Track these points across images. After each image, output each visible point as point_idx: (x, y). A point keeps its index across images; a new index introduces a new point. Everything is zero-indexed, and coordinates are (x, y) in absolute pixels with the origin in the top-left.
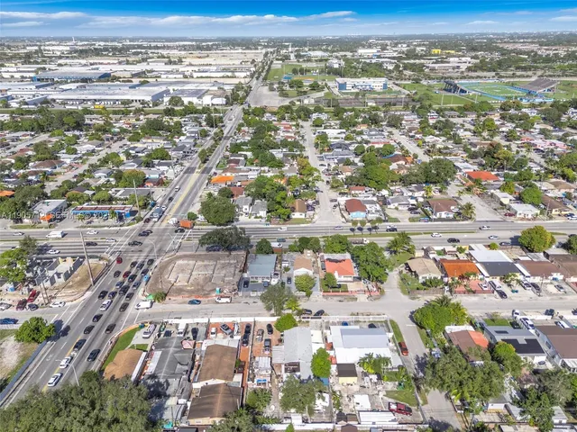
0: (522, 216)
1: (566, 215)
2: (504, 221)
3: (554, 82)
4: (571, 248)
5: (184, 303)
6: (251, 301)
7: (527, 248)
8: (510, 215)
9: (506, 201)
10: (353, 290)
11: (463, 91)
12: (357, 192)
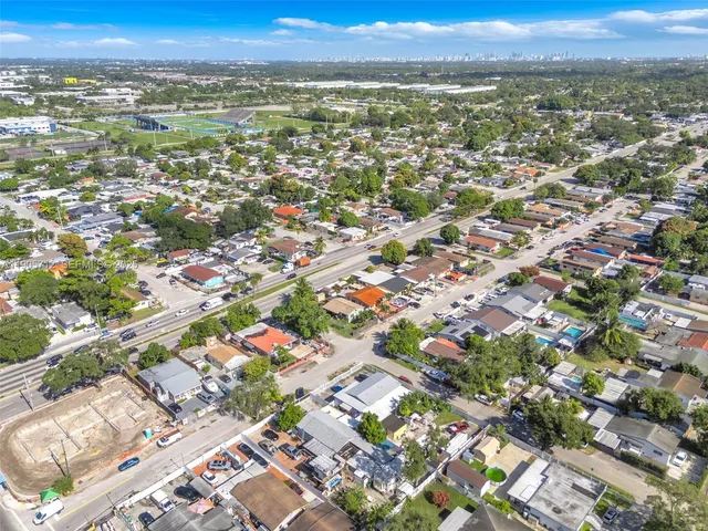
0: (357, 239)
1: (383, 230)
2: (347, 247)
3: (249, 113)
4: (421, 252)
5: (111, 474)
6: (206, 422)
7: (392, 263)
8: (348, 240)
9: (332, 229)
10: (303, 355)
11: (163, 128)
12: (181, 258)
